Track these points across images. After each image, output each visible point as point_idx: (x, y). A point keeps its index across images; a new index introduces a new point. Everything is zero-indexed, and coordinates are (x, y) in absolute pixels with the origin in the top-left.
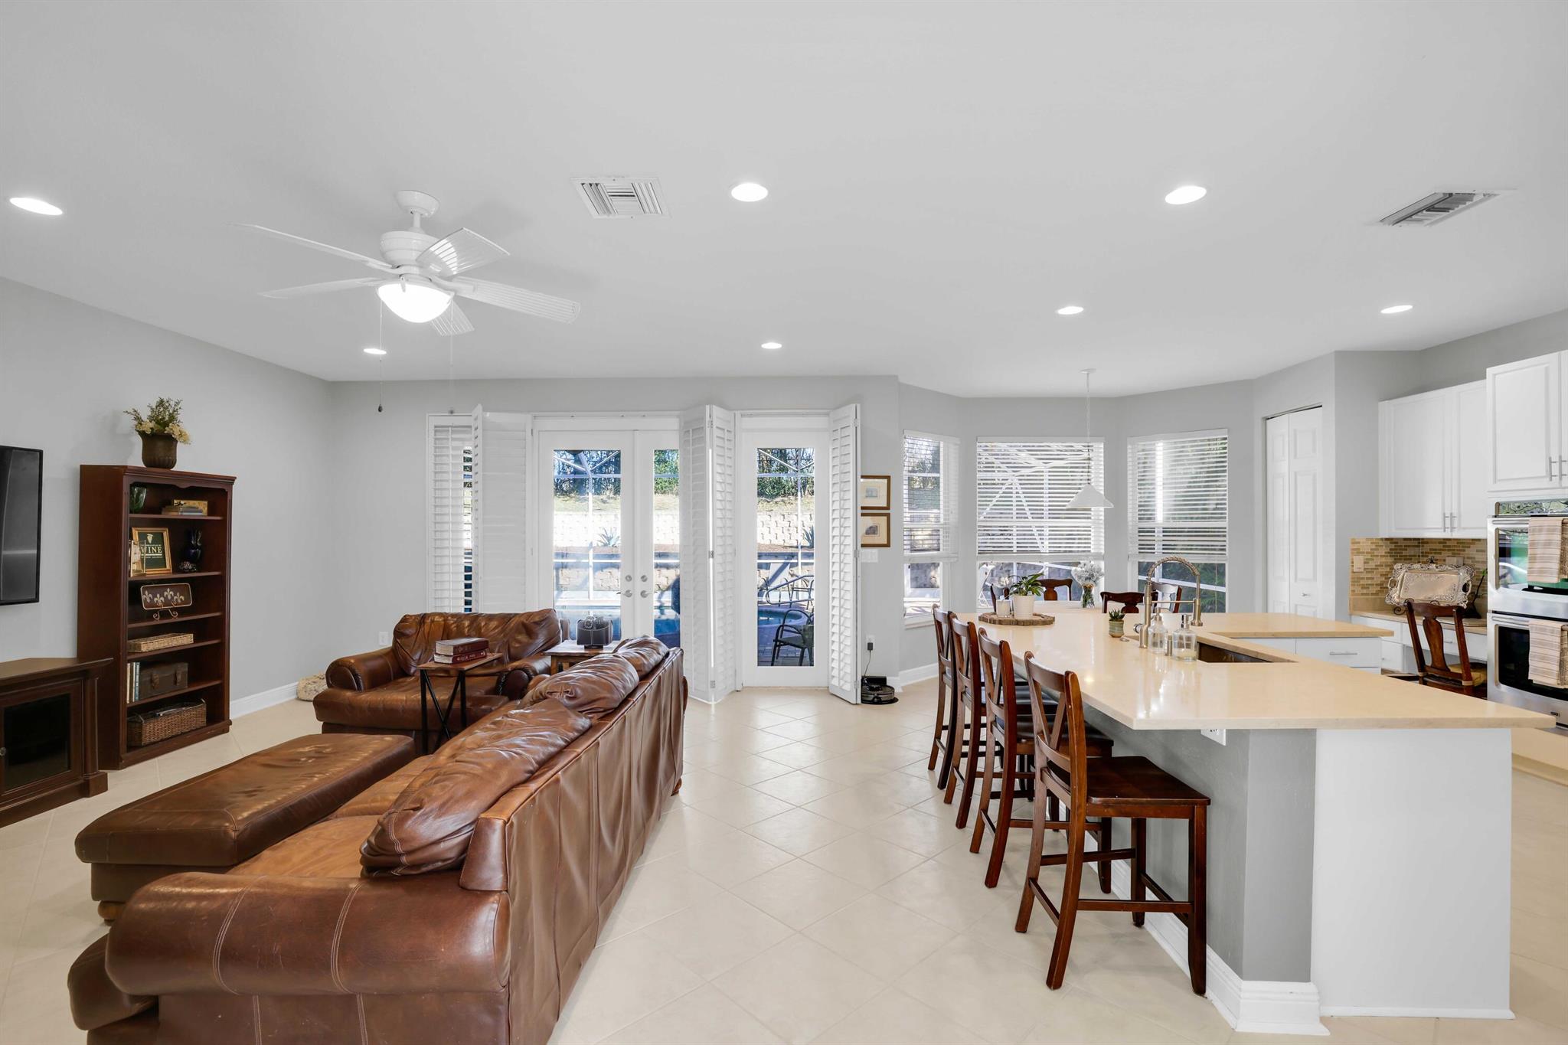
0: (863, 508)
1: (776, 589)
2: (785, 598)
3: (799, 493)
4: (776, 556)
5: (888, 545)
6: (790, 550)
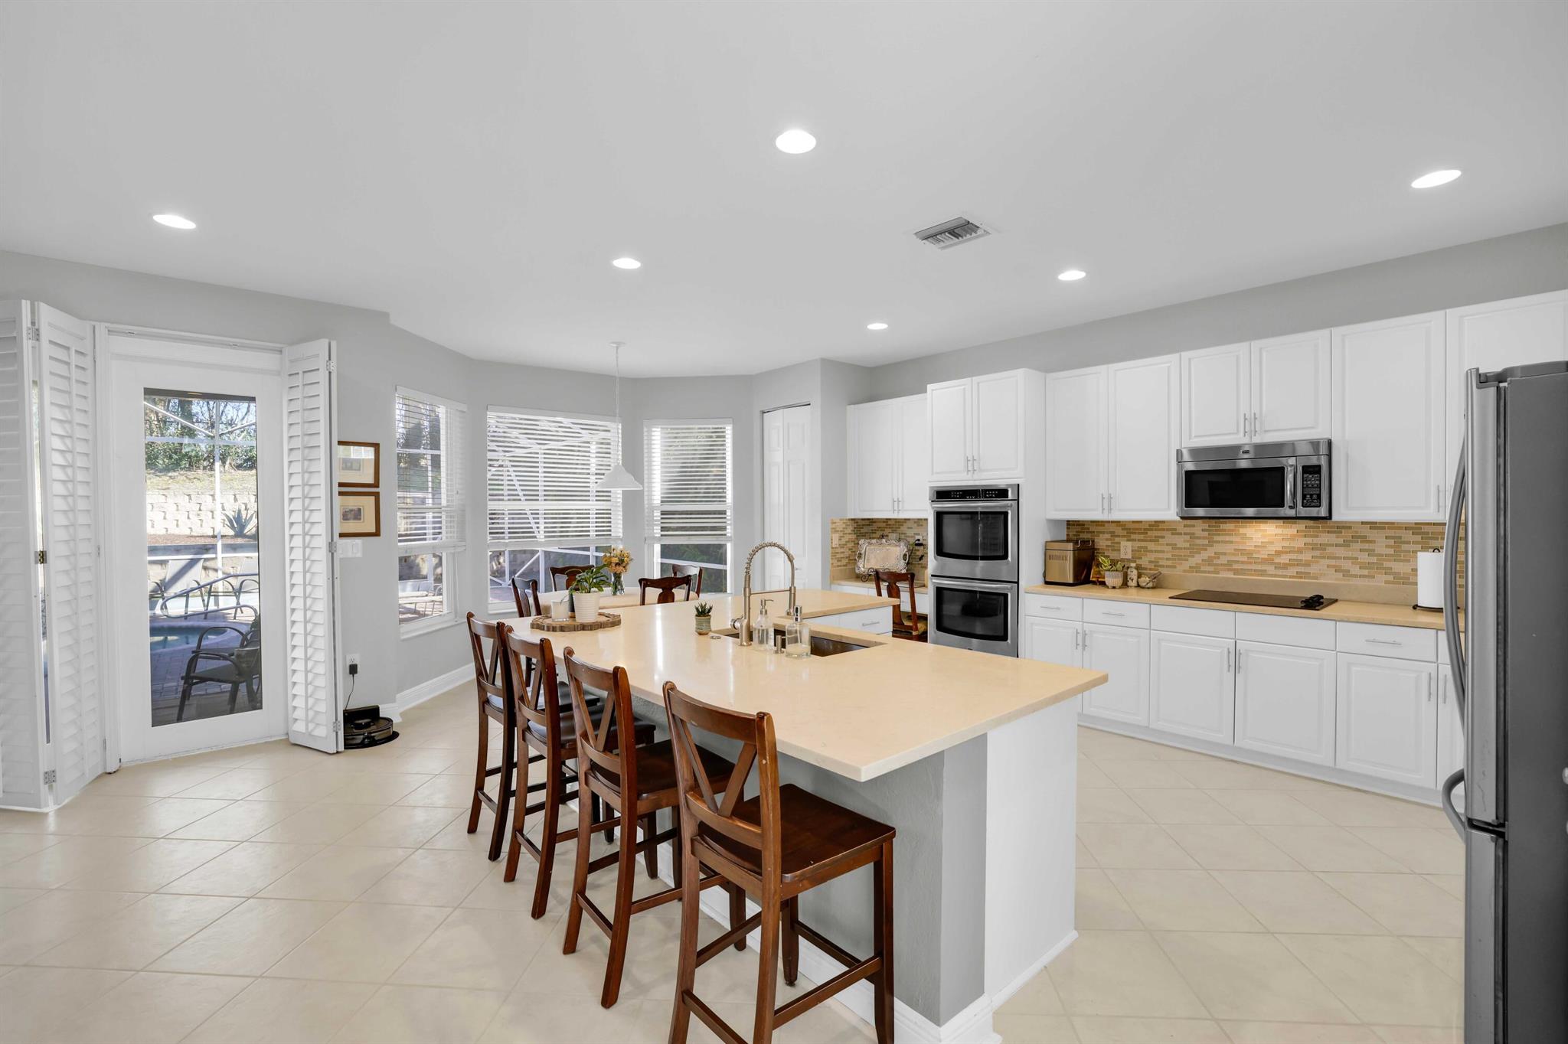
0: (341, 485)
1: (177, 596)
2: (196, 605)
3: (218, 464)
4: (178, 550)
5: (377, 534)
6: (201, 542)
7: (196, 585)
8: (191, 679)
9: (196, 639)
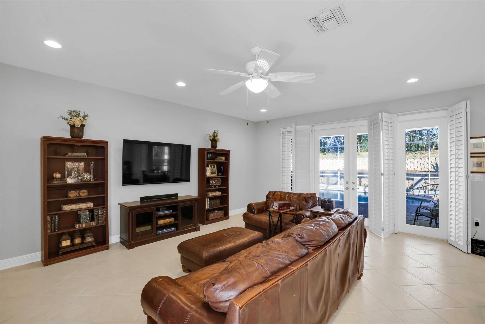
0: (471, 153)
1: (417, 189)
2: (422, 192)
3: (429, 149)
4: (417, 175)
6: (424, 173)
7: (422, 186)
8: (418, 214)
9: (420, 203)
